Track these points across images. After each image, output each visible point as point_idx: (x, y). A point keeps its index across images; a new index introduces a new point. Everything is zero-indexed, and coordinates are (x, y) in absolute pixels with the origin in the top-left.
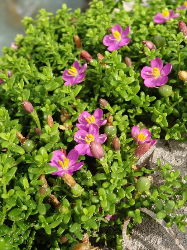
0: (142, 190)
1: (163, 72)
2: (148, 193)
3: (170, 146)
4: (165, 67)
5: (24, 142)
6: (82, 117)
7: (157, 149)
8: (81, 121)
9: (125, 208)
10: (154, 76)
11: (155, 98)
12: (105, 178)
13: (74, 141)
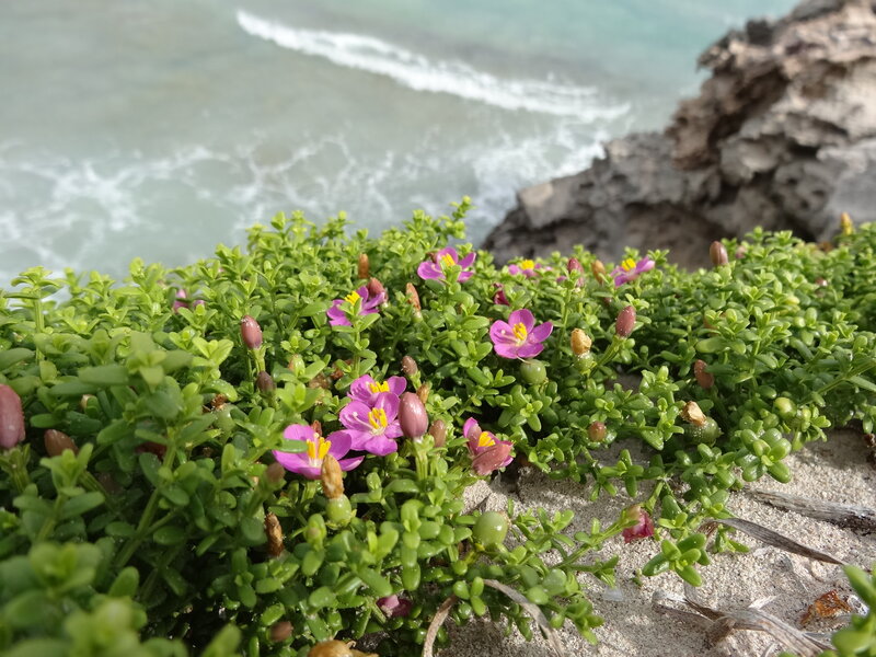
0: (488, 540)
1: (533, 337)
2: (503, 549)
3: (522, 493)
4: (538, 328)
5: (221, 407)
6: (360, 385)
7: (495, 494)
8: (356, 393)
9: (441, 581)
10: (515, 342)
11: (514, 379)
12: (415, 490)
13: (338, 421)
